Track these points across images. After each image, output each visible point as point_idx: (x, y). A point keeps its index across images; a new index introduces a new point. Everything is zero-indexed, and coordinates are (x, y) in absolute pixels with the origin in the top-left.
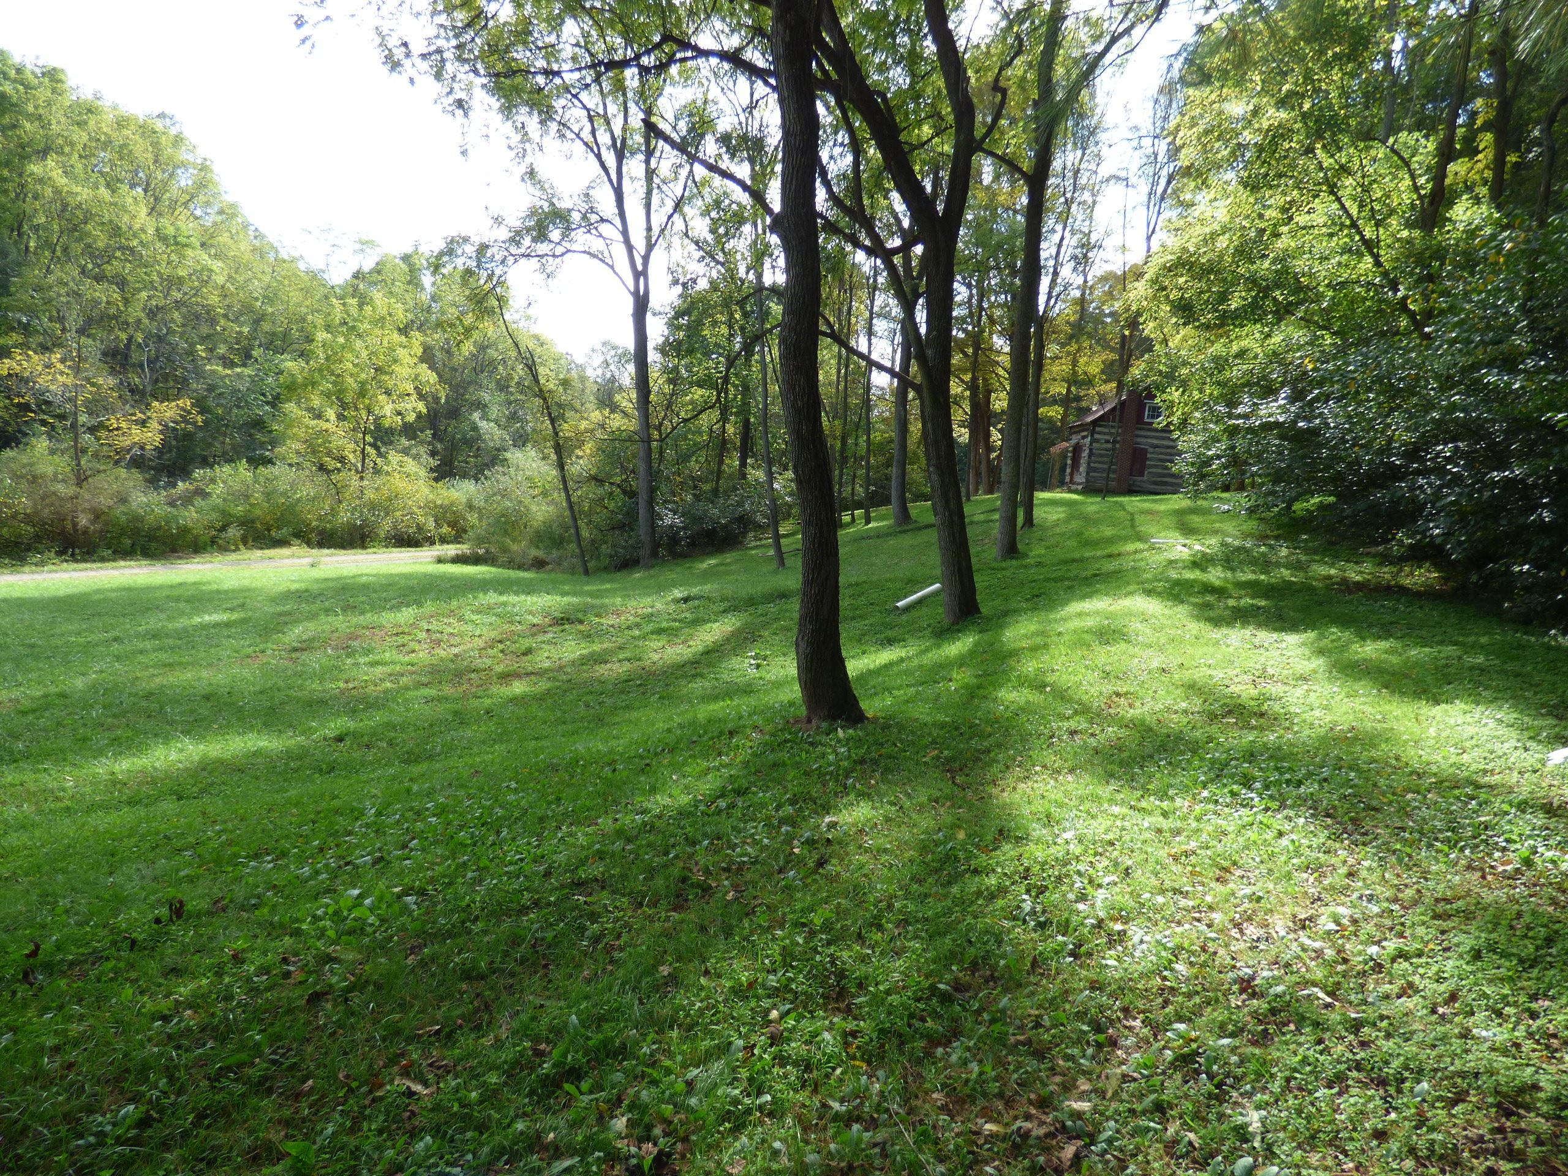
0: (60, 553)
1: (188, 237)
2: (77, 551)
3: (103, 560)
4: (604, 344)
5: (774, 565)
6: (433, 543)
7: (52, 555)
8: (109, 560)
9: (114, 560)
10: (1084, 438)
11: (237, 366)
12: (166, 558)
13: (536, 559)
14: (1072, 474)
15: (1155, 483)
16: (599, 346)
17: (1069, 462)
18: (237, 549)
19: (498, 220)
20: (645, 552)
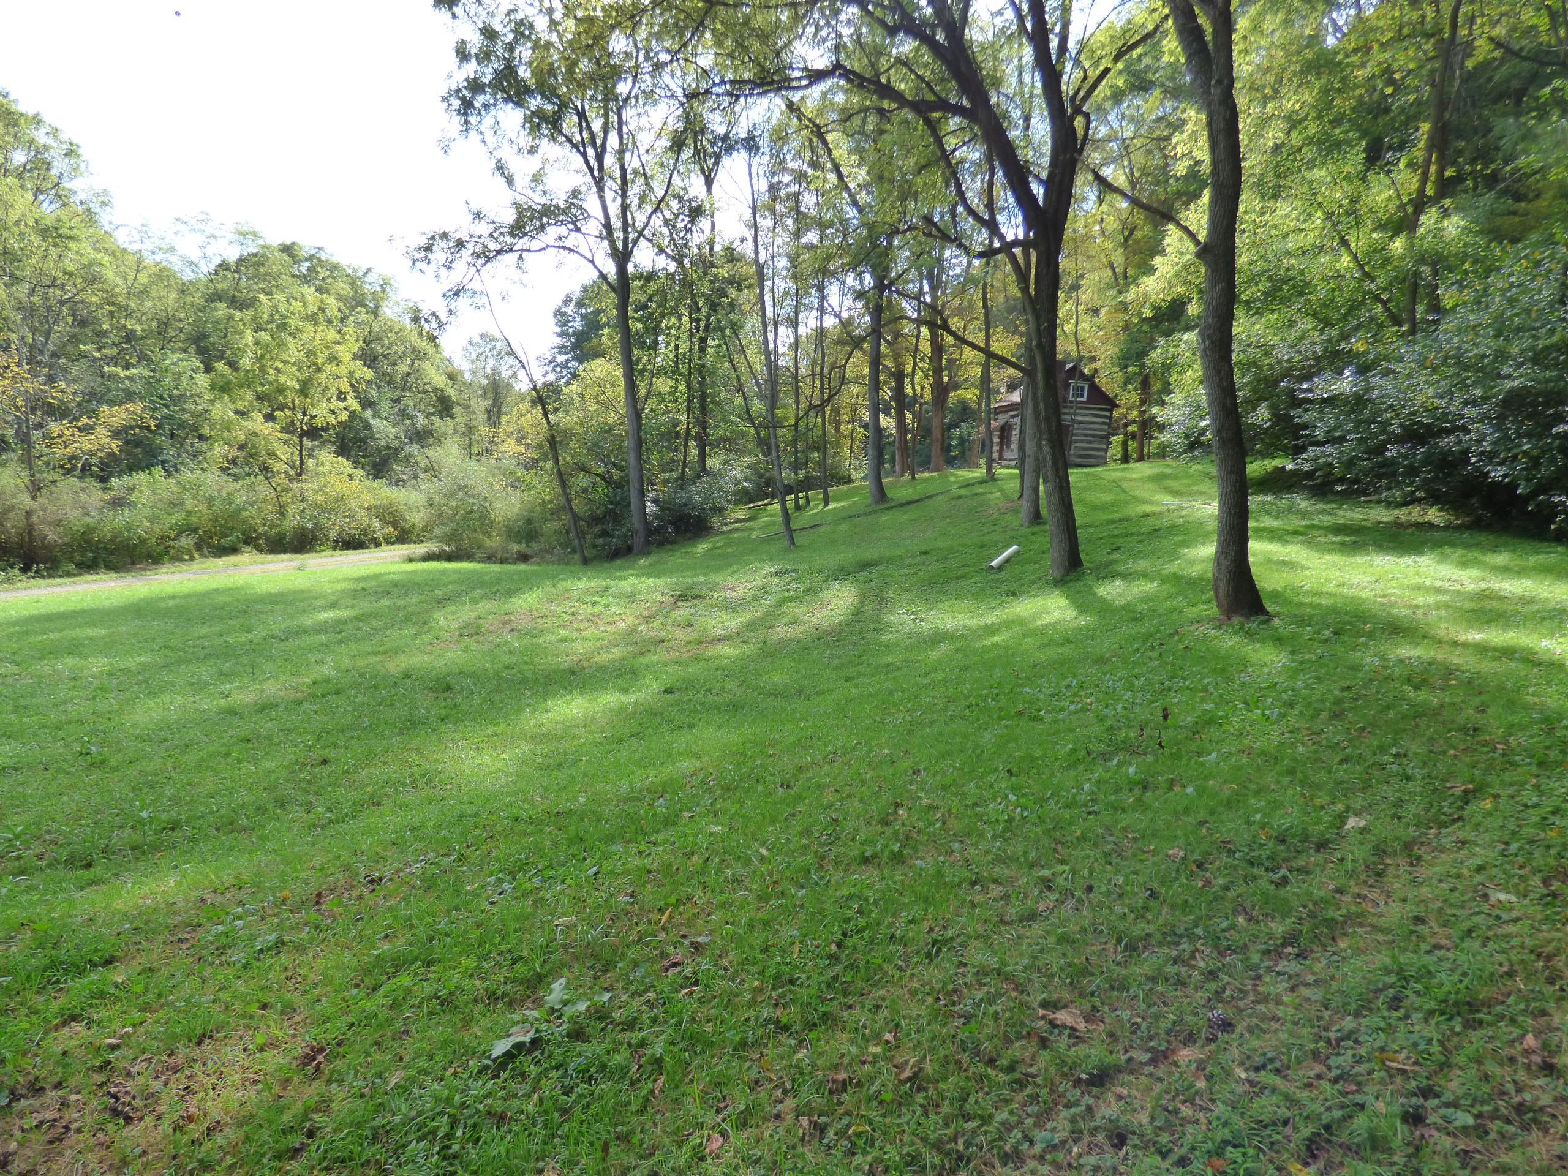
0: (25, 570)
1: (71, 229)
2: (42, 566)
3: (68, 574)
4: (482, 336)
5: (784, 543)
6: (378, 545)
7: (16, 571)
8: (75, 575)
9: (80, 574)
10: (1013, 417)
11: (134, 366)
12: (128, 571)
13: (518, 552)
14: (1001, 452)
15: (1081, 456)
16: (477, 339)
17: (996, 440)
18: (192, 559)
19: (478, 216)
20: (638, 541)
